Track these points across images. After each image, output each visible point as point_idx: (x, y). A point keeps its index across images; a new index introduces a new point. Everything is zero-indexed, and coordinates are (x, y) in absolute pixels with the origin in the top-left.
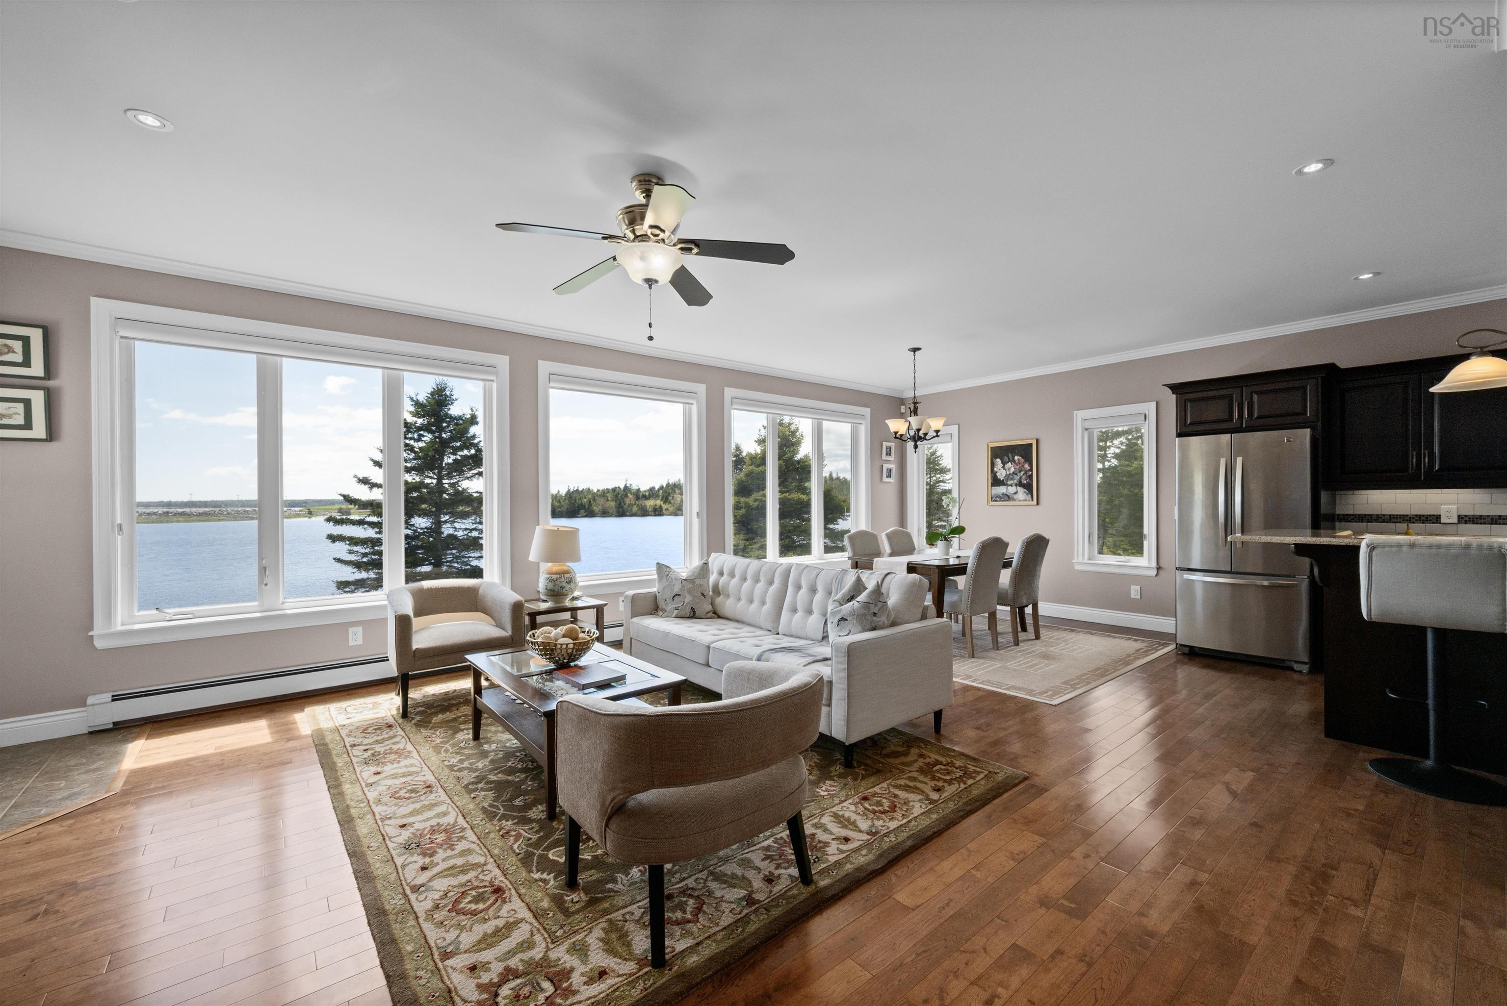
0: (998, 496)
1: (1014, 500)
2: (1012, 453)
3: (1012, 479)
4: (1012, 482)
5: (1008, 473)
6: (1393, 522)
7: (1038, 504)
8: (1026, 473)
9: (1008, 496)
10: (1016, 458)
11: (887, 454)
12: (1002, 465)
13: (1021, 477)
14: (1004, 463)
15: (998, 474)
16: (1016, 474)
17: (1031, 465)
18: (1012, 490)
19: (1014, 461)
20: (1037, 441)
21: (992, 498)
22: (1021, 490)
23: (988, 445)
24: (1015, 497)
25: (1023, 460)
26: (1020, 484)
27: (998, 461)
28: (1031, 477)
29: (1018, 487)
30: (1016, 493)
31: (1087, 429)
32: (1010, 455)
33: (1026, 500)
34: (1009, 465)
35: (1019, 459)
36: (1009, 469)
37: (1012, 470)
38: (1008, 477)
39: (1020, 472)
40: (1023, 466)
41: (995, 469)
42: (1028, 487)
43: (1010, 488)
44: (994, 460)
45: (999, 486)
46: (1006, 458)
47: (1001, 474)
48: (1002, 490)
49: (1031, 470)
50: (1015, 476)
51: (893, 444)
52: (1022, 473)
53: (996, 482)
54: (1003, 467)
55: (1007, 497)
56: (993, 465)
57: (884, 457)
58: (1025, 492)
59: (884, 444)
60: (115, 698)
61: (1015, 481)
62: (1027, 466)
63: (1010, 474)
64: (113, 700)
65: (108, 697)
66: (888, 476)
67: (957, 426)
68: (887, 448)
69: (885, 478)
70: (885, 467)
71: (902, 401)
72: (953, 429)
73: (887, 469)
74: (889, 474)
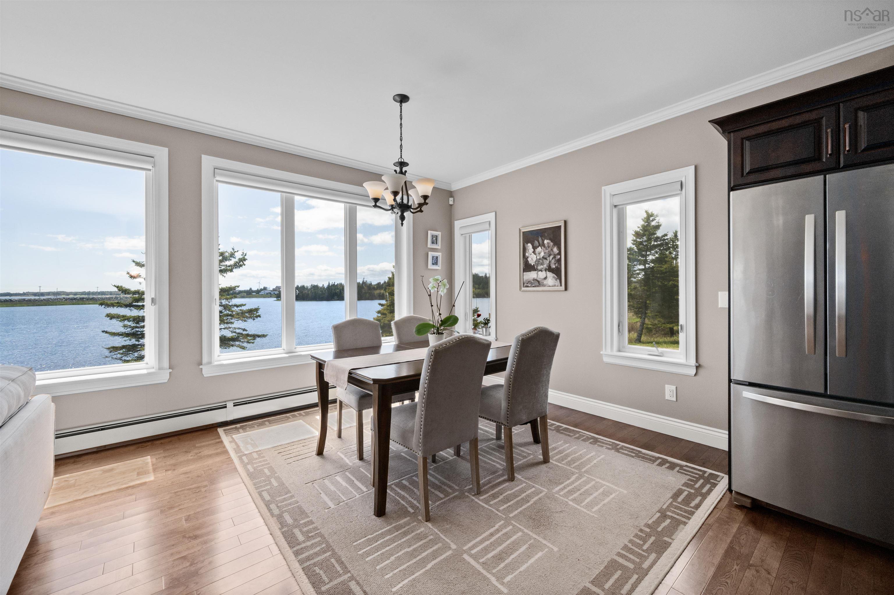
0: (529, 282)
1: (544, 286)
2: (541, 237)
3: (542, 264)
4: (542, 267)
5: (538, 258)
7: (566, 289)
8: (554, 257)
9: (539, 282)
10: (546, 242)
11: (433, 243)
12: (532, 250)
13: (550, 262)
14: (534, 248)
15: (529, 259)
16: (546, 259)
17: (559, 248)
18: (542, 275)
19: (543, 245)
20: (565, 222)
21: (524, 284)
22: (550, 275)
23: (520, 230)
24: (545, 282)
25: (552, 244)
26: (549, 269)
27: (530, 246)
28: (559, 261)
29: (548, 273)
30: (546, 278)
31: (615, 206)
32: (540, 239)
33: (555, 286)
34: (539, 249)
35: (548, 243)
36: (539, 254)
37: (542, 254)
38: (538, 261)
39: (549, 256)
40: (552, 250)
41: (527, 254)
42: (556, 272)
43: (540, 273)
44: (526, 245)
45: (530, 271)
46: (536, 243)
47: (532, 259)
48: (532, 275)
49: (560, 254)
50: (545, 261)
51: (440, 233)
52: (551, 257)
53: (528, 267)
54: (534, 252)
55: (538, 283)
56: (525, 250)
57: (430, 245)
58: (554, 277)
59: (430, 232)
61: (545, 266)
62: (555, 250)
63: (540, 259)
66: (433, 264)
67: (494, 213)
68: (433, 236)
69: (430, 266)
70: (431, 254)
71: (451, 194)
72: (491, 217)
73: (433, 257)
74: (435, 261)
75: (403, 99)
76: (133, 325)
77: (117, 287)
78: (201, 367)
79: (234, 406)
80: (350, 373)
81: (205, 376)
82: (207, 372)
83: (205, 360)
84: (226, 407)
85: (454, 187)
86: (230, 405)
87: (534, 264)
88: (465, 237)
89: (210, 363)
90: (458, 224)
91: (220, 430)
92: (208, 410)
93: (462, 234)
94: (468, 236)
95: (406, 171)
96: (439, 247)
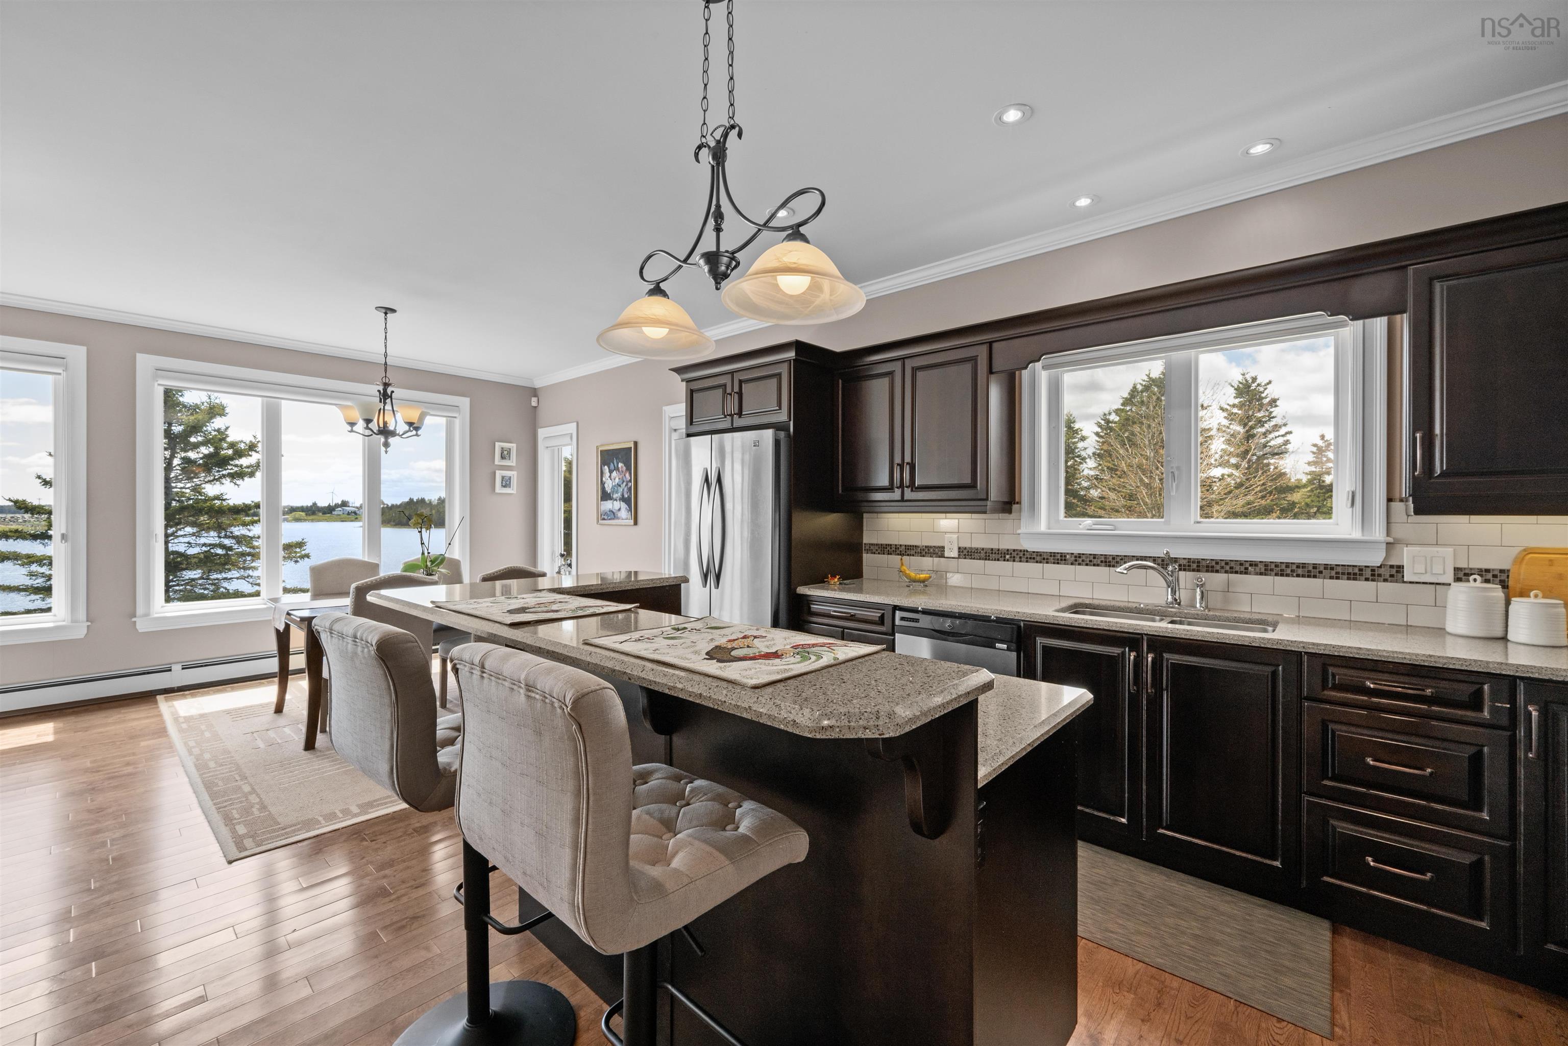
0: (606, 514)
1: (618, 518)
2: (615, 458)
3: (617, 492)
4: (617, 495)
5: (613, 484)
6: (908, 555)
7: (636, 523)
8: (627, 485)
9: (614, 514)
10: (619, 465)
11: (503, 457)
12: (609, 474)
13: (623, 490)
14: (611, 472)
15: (606, 485)
16: (620, 486)
17: (631, 474)
18: (616, 506)
19: (617, 469)
20: (636, 444)
21: (601, 515)
22: (623, 506)
23: (597, 448)
24: (619, 514)
25: (624, 468)
26: (623, 499)
27: (606, 469)
28: (630, 489)
29: (621, 503)
30: (619, 510)
31: (675, 430)
32: (615, 462)
33: (627, 519)
34: (614, 474)
35: (621, 467)
36: (614, 479)
37: (617, 480)
38: (613, 489)
39: (622, 483)
40: (625, 476)
41: (604, 479)
42: (628, 503)
43: (615, 503)
44: (603, 467)
45: (607, 500)
46: (611, 466)
47: (608, 485)
48: (608, 505)
49: (630, 481)
50: (619, 488)
51: (514, 445)
52: (625, 484)
53: (605, 496)
54: (610, 477)
56: (602, 473)
57: (498, 461)
58: (626, 509)
59: (497, 444)
61: (619, 495)
62: (627, 475)
63: (615, 486)
66: (504, 487)
67: (575, 424)
68: (503, 449)
69: (498, 489)
70: (499, 474)
71: (534, 392)
72: (571, 428)
73: (503, 477)
74: (506, 483)
75: (388, 311)
78: (134, 619)
79: (183, 669)
80: (288, 614)
81: (140, 631)
82: (142, 626)
83: (140, 610)
84: (170, 670)
85: (538, 384)
86: (176, 668)
87: (610, 492)
88: (553, 452)
89: (147, 615)
90: (542, 433)
91: (158, 697)
92: (144, 674)
93: (548, 447)
94: (557, 448)
95: (392, 392)
96: (514, 464)
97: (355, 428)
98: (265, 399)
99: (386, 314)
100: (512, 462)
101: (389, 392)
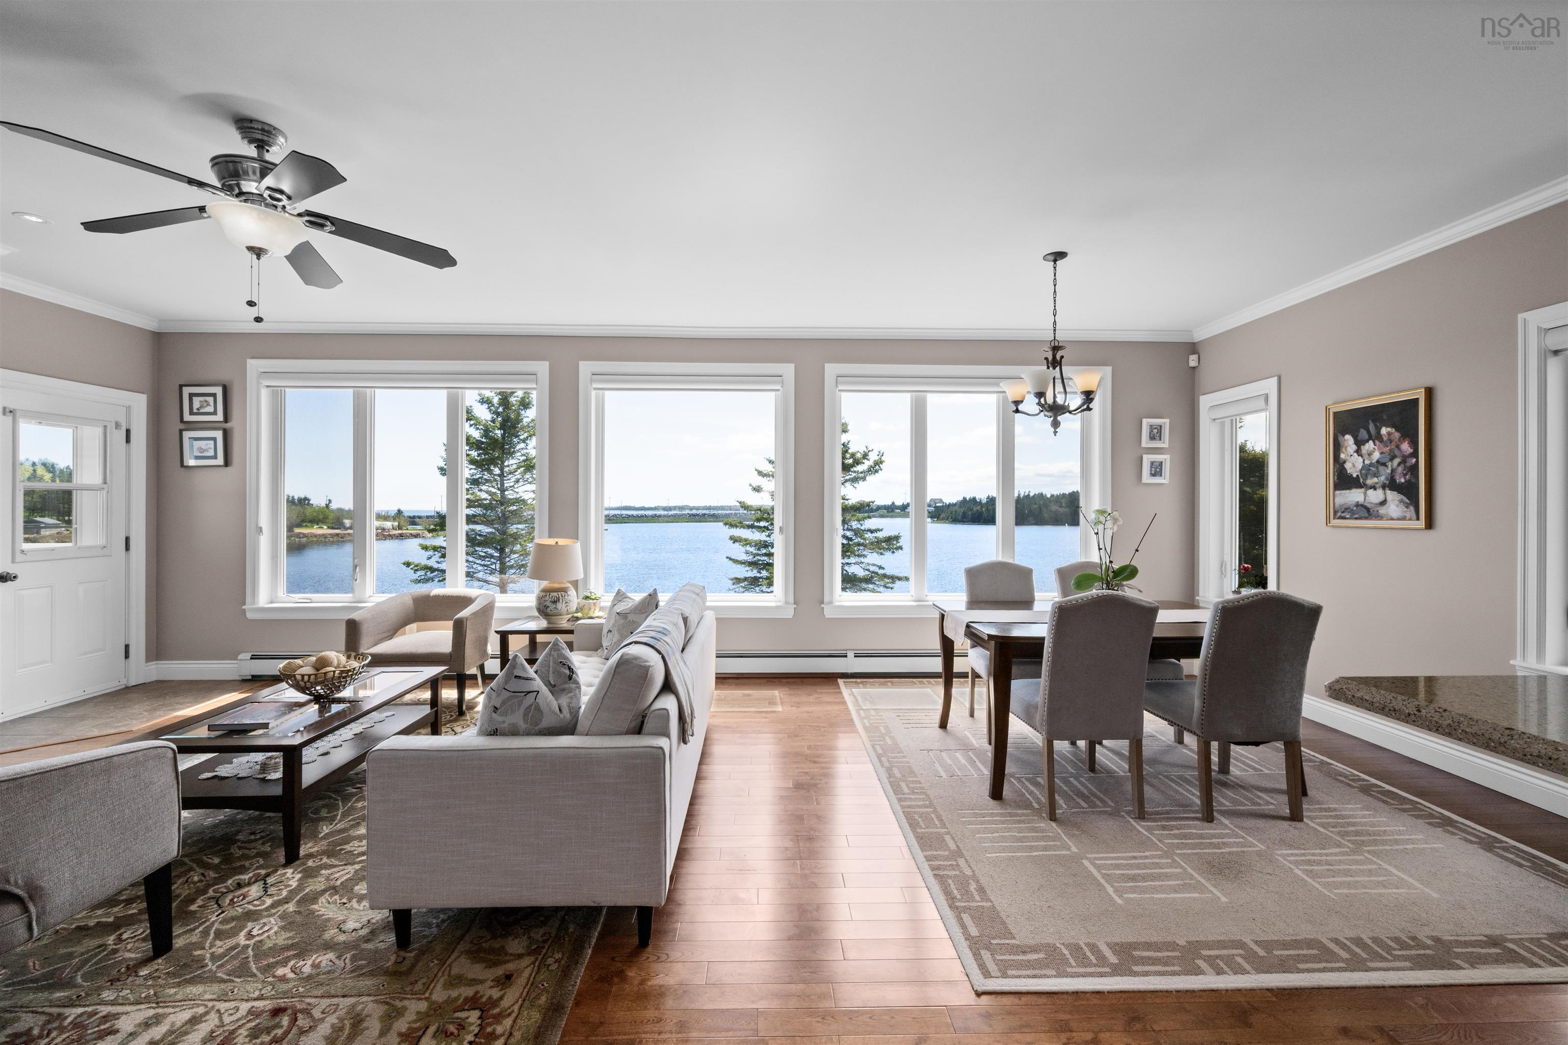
0: (1347, 509)
1: (1379, 517)
2: (1374, 421)
3: (1376, 475)
4: (1375, 480)
5: (1367, 462)
7: (1430, 525)
8: (1403, 462)
9: (1368, 509)
10: (1384, 431)
11: (1152, 438)
12: (1355, 447)
13: (1393, 471)
14: (1359, 443)
15: (1348, 466)
16: (1384, 465)
17: (1414, 444)
18: (1375, 496)
19: (1378, 438)
20: (1430, 393)
21: (1335, 512)
22: (1393, 497)
23: (1327, 409)
24: (1382, 511)
25: (1397, 435)
26: (1392, 485)
27: (1349, 439)
28: (1414, 469)
29: (1388, 492)
30: (1383, 503)
31: (1557, 352)
32: (1372, 427)
33: (1404, 519)
34: (1370, 445)
35: (1389, 434)
36: (1370, 454)
37: (1376, 456)
38: (1367, 470)
39: (1392, 459)
40: (1398, 447)
41: (1342, 456)
42: (1408, 491)
43: (1370, 492)
44: (1340, 438)
45: (1349, 488)
46: (1363, 434)
47: (1354, 465)
48: (1354, 496)
49: (1415, 454)
50: (1381, 468)
51: (1167, 421)
52: (1397, 461)
53: (1344, 481)
54: (1358, 452)
55: (1366, 512)
56: (1338, 447)
57: (1145, 442)
58: (1401, 501)
59: (1145, 421)
60: (254, 657)
61: (1382, 478)
62: (1406, 447)
63: (1371, 465)
64: (251, 659)
65: (249, 655)
66: (1153, 475)
67: (1275, 379)
68: (1152, 427)
69: (1146, 478)
70: (1147, 459)
71: (1193, 348)
72: (1270, 386)
73: (1152, 463)
74: (1157, 470)
75: (1059, 256)
76: (755, 552)
77: (740, 503)
78: (822, 606)
79: (855, 656)
80: (968, 626)
81: (827, 617)
82: (829, 613)
83: (826, 599)
84: (846, 656)
85: (1199, 335)
86: (851, 655)
87: (1358, 475)
88: (1222, 425)
89: (831, 602)
90: (1205, 402)
91: (840, 681)
92: (829, 656)
93: (1214, 419)
94: (1227, 422)
95: (1062, 357)
96: (1166, 445)
97: (1021, 407)
98: (914, 393)
99: (1055, 261)
100: (1165, 444)
101: (1058, 358)
